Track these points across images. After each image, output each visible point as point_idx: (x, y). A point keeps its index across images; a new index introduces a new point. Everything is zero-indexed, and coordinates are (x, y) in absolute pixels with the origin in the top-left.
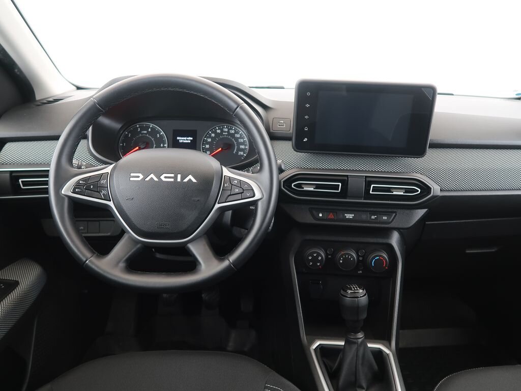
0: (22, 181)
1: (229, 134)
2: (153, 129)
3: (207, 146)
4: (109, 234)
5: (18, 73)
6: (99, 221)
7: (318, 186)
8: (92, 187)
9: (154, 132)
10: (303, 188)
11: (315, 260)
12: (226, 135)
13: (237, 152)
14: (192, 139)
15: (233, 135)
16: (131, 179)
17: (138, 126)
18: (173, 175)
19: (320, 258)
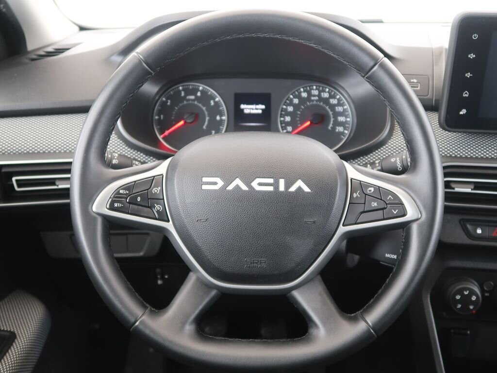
0: (17, 181)
1: (321, 99)
2: (204, 92)
3: (288, 119)
4: (141, 254)
5: (4, 10)
6: (126, 234)
7: (477, 186)
8: (139, 199)
9: (206, 98)
10: (454, 189)
11: (466, 300)
12: (317, 101)
13: (334, 128)
14: (263, 107)
15: (326, 101)
16: (204, 187)
17: (181, 88)
18: (271, 181)
19: (474, 298)
